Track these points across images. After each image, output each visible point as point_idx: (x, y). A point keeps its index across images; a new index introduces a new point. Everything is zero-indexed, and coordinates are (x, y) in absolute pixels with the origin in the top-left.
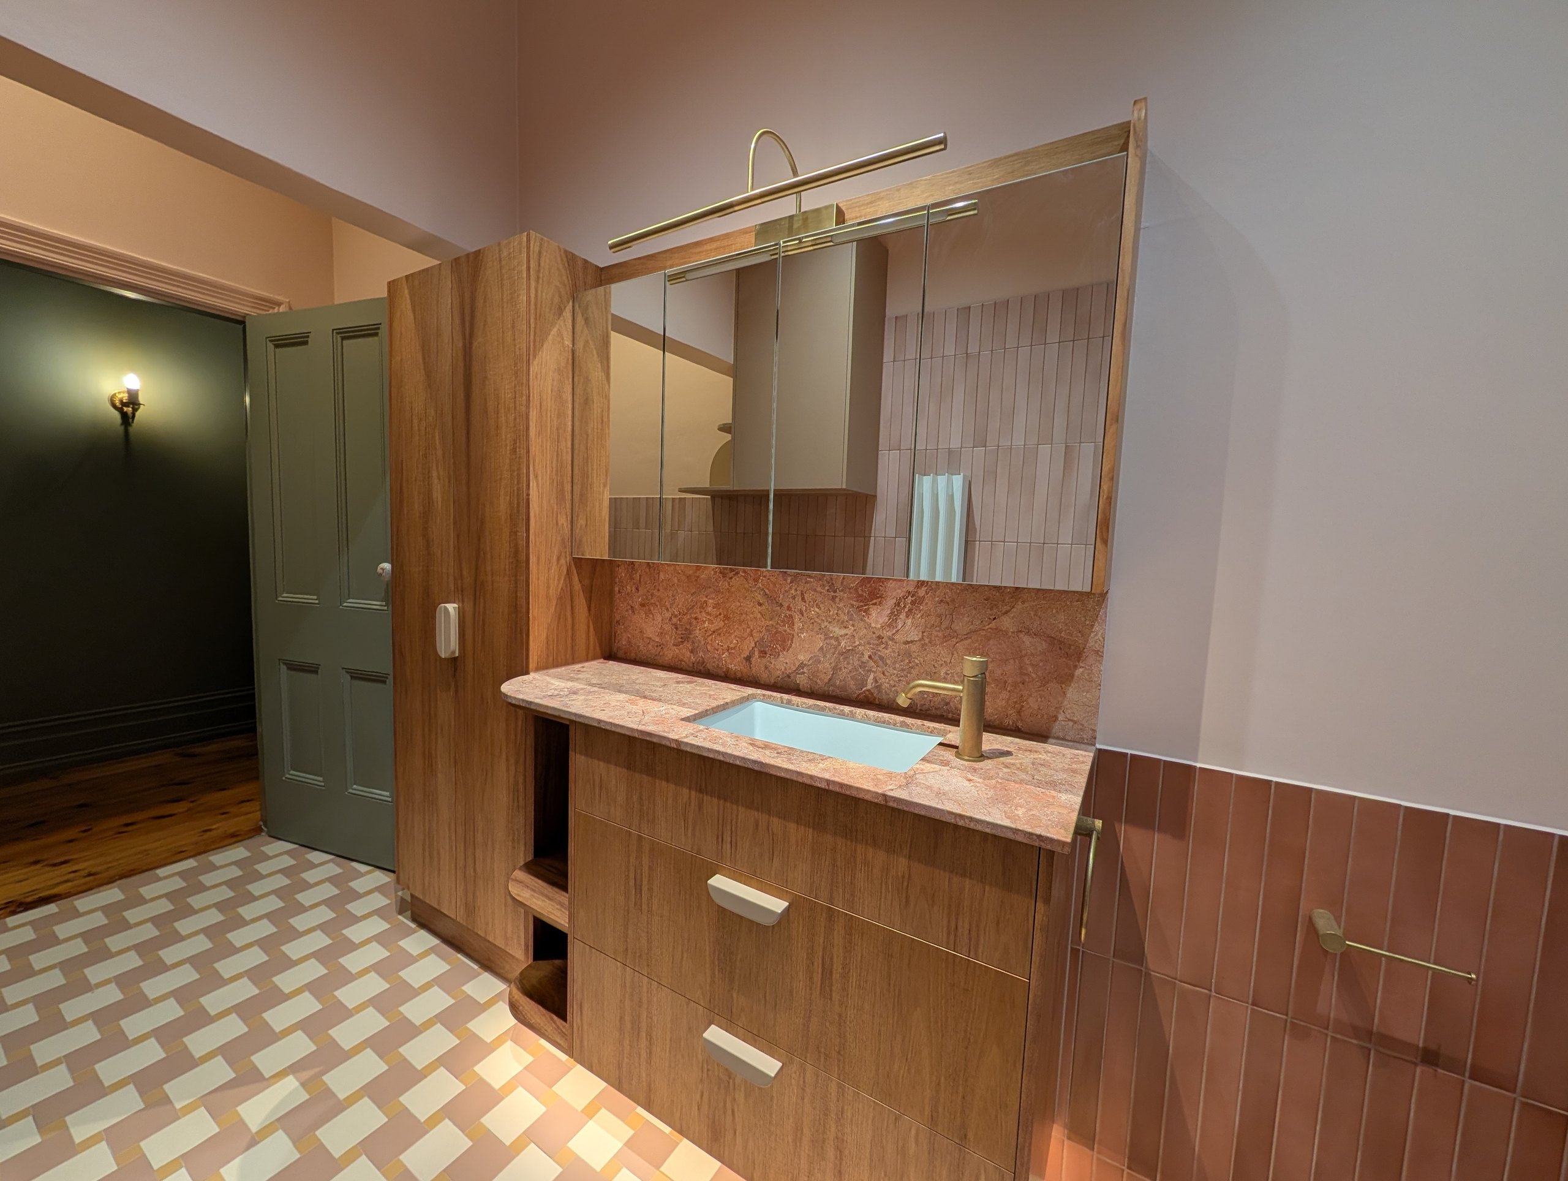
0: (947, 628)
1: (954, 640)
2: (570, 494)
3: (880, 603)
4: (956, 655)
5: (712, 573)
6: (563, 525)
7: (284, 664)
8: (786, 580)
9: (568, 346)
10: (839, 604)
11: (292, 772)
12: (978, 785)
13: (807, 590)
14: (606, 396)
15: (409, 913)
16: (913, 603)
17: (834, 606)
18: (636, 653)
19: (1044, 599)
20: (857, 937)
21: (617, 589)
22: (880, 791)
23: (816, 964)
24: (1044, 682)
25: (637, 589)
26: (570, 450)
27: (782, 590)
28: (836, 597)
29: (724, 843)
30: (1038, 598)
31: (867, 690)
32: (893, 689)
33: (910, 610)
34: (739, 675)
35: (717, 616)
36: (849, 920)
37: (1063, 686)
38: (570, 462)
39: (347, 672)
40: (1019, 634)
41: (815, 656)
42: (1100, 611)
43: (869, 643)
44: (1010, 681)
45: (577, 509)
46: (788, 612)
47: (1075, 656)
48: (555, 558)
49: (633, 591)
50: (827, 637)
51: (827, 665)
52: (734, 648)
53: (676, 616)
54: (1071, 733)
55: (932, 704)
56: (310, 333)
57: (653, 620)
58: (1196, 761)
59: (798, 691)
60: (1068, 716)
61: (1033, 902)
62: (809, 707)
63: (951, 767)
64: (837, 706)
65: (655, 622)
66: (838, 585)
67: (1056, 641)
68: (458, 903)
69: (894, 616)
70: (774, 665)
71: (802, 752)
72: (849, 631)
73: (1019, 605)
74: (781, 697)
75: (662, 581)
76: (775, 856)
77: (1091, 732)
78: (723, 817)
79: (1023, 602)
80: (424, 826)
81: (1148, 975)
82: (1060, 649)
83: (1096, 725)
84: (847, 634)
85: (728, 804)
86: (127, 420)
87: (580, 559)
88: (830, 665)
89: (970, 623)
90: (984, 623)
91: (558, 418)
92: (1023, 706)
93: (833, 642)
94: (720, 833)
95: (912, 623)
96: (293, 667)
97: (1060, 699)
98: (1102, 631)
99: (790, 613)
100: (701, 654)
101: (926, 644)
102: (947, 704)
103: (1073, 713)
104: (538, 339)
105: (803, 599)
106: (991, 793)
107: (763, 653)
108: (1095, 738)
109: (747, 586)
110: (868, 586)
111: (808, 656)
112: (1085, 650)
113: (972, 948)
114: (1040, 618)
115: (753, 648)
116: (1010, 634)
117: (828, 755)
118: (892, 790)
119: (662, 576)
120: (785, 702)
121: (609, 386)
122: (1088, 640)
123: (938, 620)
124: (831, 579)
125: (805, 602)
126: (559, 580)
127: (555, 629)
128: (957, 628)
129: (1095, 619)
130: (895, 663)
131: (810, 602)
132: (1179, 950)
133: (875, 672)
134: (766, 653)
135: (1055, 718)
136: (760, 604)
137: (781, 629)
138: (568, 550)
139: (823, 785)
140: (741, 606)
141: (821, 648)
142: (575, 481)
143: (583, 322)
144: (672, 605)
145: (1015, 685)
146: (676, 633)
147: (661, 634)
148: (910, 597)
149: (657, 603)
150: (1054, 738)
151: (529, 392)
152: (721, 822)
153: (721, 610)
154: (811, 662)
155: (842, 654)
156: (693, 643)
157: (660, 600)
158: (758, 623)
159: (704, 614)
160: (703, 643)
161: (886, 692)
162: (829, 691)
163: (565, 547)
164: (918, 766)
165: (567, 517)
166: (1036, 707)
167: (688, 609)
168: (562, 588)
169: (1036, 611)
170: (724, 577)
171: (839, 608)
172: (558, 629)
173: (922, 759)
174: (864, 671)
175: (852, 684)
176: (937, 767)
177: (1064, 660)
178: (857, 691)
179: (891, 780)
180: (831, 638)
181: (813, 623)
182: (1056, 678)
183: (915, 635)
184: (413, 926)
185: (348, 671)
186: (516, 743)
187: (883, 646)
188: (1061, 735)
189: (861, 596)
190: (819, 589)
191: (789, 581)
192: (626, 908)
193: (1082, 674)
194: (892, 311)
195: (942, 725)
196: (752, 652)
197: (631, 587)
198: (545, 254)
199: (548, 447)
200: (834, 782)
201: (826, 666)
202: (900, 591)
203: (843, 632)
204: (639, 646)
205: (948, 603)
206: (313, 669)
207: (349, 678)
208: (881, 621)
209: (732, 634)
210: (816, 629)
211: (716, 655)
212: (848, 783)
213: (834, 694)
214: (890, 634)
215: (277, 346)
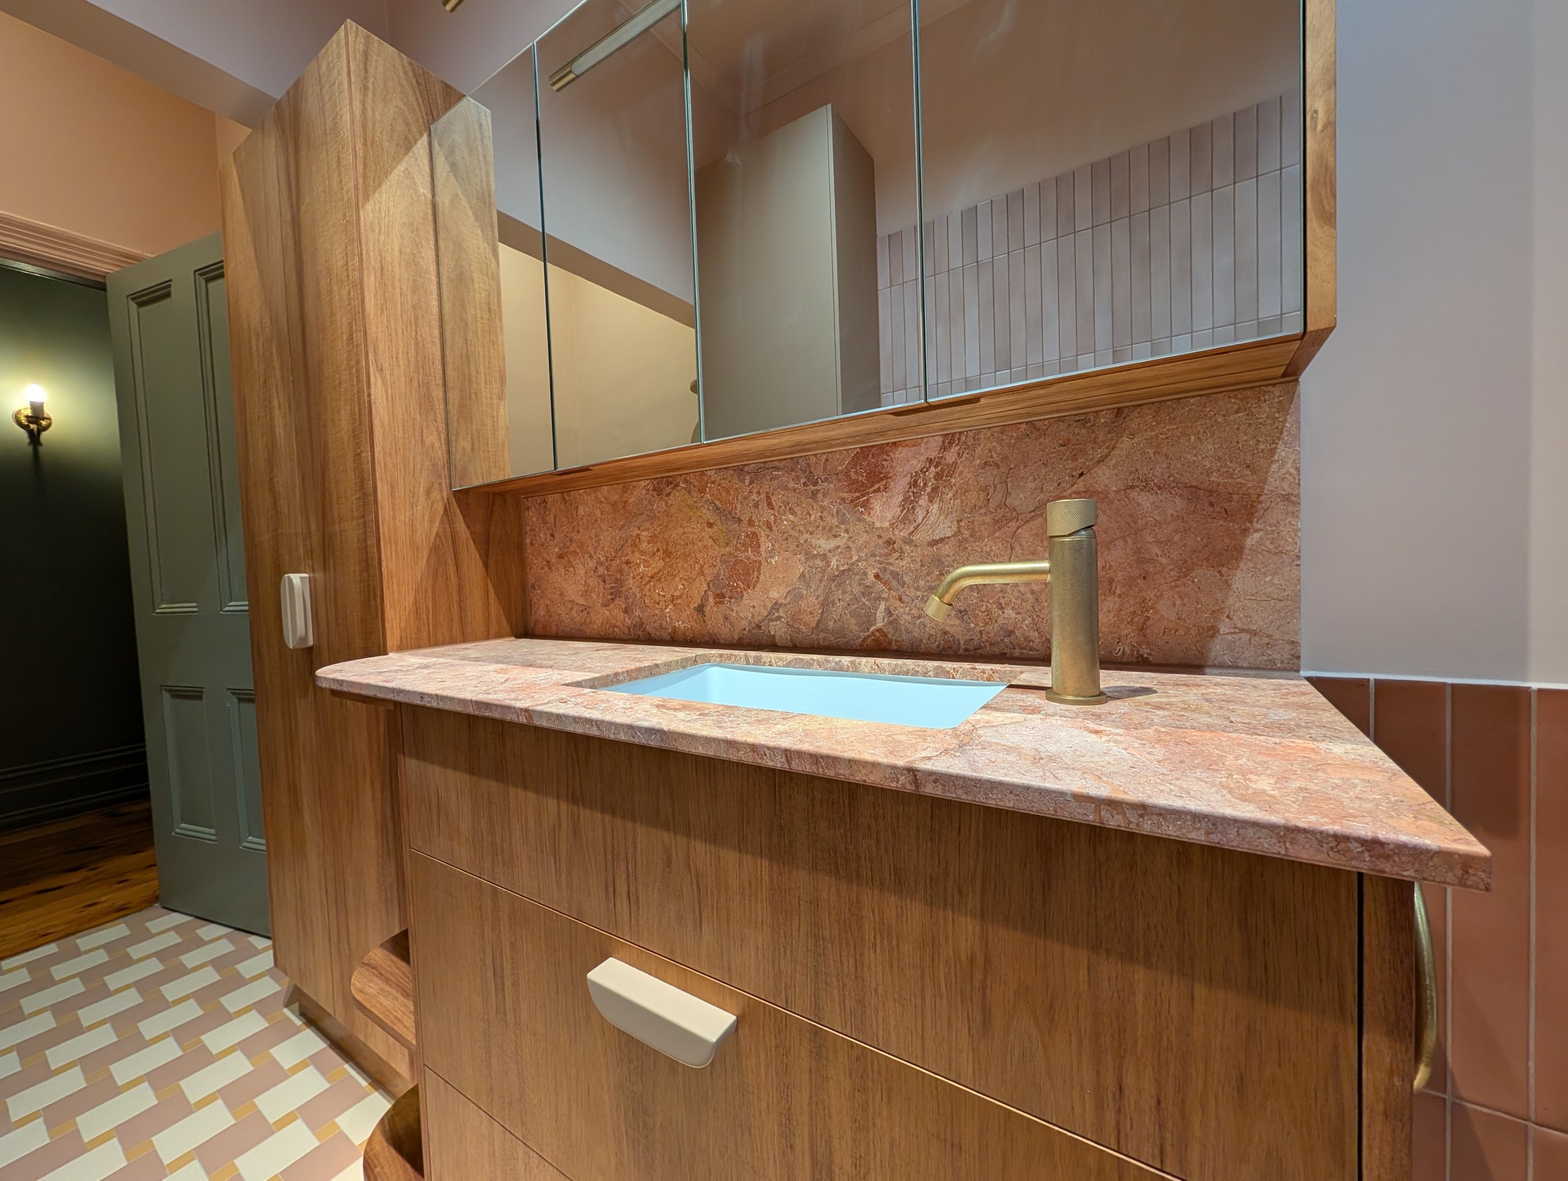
0: (999, 507)
1: (1013, 524)
2: (441, 401)
3: (886, 487)
4: (1018, 548)
5: (644, 492)
6: (433, 444)
7: (167, 691)
8: (743, 481)
9: (425, 195)
10: (822, 501)
11: (183, 825)
12: (1119, 738)
13: (775, 490)
14: (493, 275)
15: (296, 1006)
16: (938, 477)
17: (815, 506)
18: (557, 625)
19: (1172, 421)
20: (878, 1096)
21: (528, 541)
22: (901, 763)
23: (798, 1148)
24: (1186, 569)
25: (552, 535)
26: (437, 341)
27: (740, 498)
28: (818, 491)
29: (618, 896)
30: (1158, 423)
31: (878, 630)
32: (918, 621)
33: (935, 489)
34: (690, 635)
35: (654, 555)
36: (858, 1058)
37: (1224, 570)
38: (439, 358)
39: (234, 694)
40: (1129, 491)
41: (794, 589)
42: (1285, 420)
43: (874, 555)
44: (1120, 576)
45: (455, 424)
46: (749, 529)
47: (1243, 511)
48: (422, 491)
49: (548, 539)
50: (809, 556)
51: (812, 599)
52: (680, 597)
53: (602, 564)
54: (1247, 655)
55: (984, 637)
56: (170, 281)
57: (575, 574)
58: (1525, 680)
59: (773, 646)
60: (1239, 624)
61: (1353, 1032)
62: (788, 665)
63: (1047, 715)
64: (830, 658)
65: (578, 578)
66: (819, 472)
67: (1201, 493)
68: (335, 993)
69: (909, 504)
70: (737, 612)
71: (749, 710)
72: (840, 542)
73: (1125, 443)
74: (745, 656)
75: (582, 519)
76: (705, 920)
77: (1288, 647)
78: (613, 846)
79: (1133, 435)
80: (295, 885)
81: (1458, 1109)
82: (1211, 504)
83: (1296, 633)
84: (838, 547)
85: (618, 821)
86: (35, 438)
87: (466, 491)
88: (817, 599)
89: (1038, 491)
90: (1063, 485)
91: (414, 292)
92: (1148, 618)
93: (819, 563)
94: (610, 879)
95: (940, 509)
96: (179, 694)
97: (1218, 595)
98: (1293, 457)
99: (753, 530)
100: (638, 613)
101: (966, 540)
102: (1011, 633)
103: (1247, 617)
104: (371, 175)
105: (770, 504)
106: (1159, 752)
107: (720, 597)
108: (1299, 657)
109: (690, 502)
110: (865, 463)
111: (784, 591)
112: (1262, 498)
113: (1168, 1148)
114: (1167, 456)
115: (705, 592)
116: (1112, 495)
117: (796, 712)
118: (929, 758)
119: (581, 512)
120: (751, 661)
121: (498, 264)
122: (1266, 479)
123: (983, 495)
124: (808, 465)
125: (773, 509)
126: (432, 521)
127: (430, 591)
128: (1017, 503)
129: (1276, 437)
130: (916, 579)
131: (780, 507)
132: (1528, 1060)
133: (886, 600)
134: (724, 597)
135: (1213, 631)
136: (710, 525)
137: (742, 556)
138: (445, 482)
139: (779, 763)
140: (685, 533)
141: (803, 576)
142: (450, 384)
143: (447, 168)
144: (596, 548)
145: (1130, 582)
146: (604, 588)
147: (586, 593)
148: (932, 468)
149: (578, 550)
150: (1214, 666)
151: (361, 250)
152: (609, 856)
153: (659, 545)
154: (788, 599)
155: (833, 578)
156: (626, 598)
157: (582, 545)
158: (710, 554)
159: (637, 555)
160: (639, 595)
161: (906, 629)
162: (818, 640)
163: (439, 476)
164: (978, 717)
165: (439, 435)
166: (1173, 616)
167: (616, 552)
168: (437, 535)
169: (1157, 446)
170: (658, 495)
171: (823, 508)
172: (434, 592)
173: (983, 707)
174: (868, 600)
175: (853, 625)
176: (1018, 717)
177: (1222, 522)
178: (862, 634)
179: (925, 741)
180: (815, 557)
181: (787, 539)
182: (1207, 559)
183: (945, 529)
184: (298, 1022)
185: (235, 692)
186: (379, 758)
187: (896, 555)
188: (1227, 659)
189: (856, 482)
190: (792, 485)
191: (747, 482)
192: (486, 1017)
193: (1260, 543)
194: (883, 230)
195: (1006, 665)
196: (704, 599)
197: (545, 534)
198: (375, 57)
199: (400, 331)
200: (800, 754)
201: (811, 602)
202: (915, 462)
203: (832, 543)
204: (560, 615)
205: (998, 466)
206: (195, 695)
207: (235, 700)
208: (889, 516)
209: (675, 576)
210: (792, 547)
211: (657, 612)
212: (830, 752)
213: (826, 643)
214: (904, 534)
215: (140, 305)
